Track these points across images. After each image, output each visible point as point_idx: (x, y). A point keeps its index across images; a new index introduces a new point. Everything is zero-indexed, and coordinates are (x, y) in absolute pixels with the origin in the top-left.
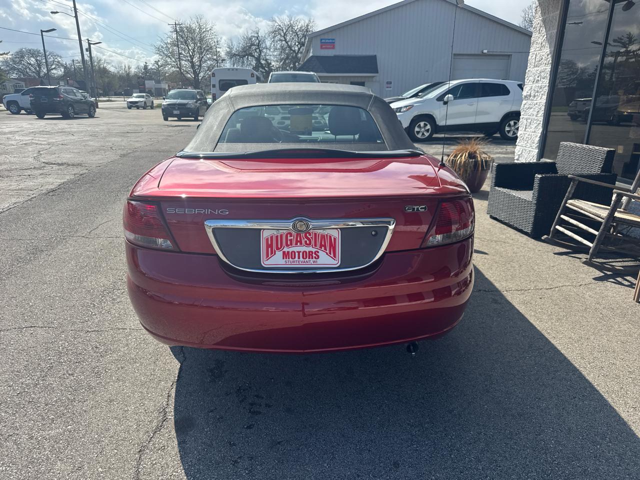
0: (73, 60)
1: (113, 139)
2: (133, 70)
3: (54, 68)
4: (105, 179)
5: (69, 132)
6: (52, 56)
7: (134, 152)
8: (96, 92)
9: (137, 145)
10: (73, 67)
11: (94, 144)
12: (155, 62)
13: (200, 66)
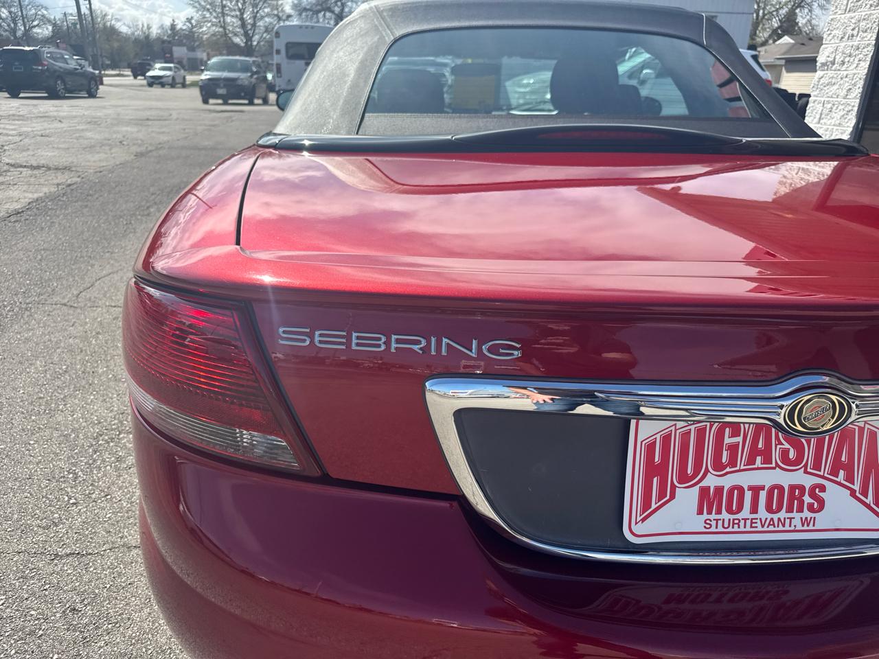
0: (65, 14)
1: (125, 129)
2: (155, 31)
3: (37, 25)
4: (109, 192)
5: (55, 117)
6: (33, 7)
7: (157, 149)
8: (100, 63)
9: (164, 138)
10: (65, 23)
11: (93, 135)
12: (187, 19)
13: (254, 25)
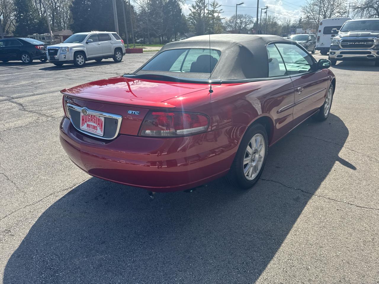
2: (292, 23)
3: (248, 24)
12: (307, 16)
